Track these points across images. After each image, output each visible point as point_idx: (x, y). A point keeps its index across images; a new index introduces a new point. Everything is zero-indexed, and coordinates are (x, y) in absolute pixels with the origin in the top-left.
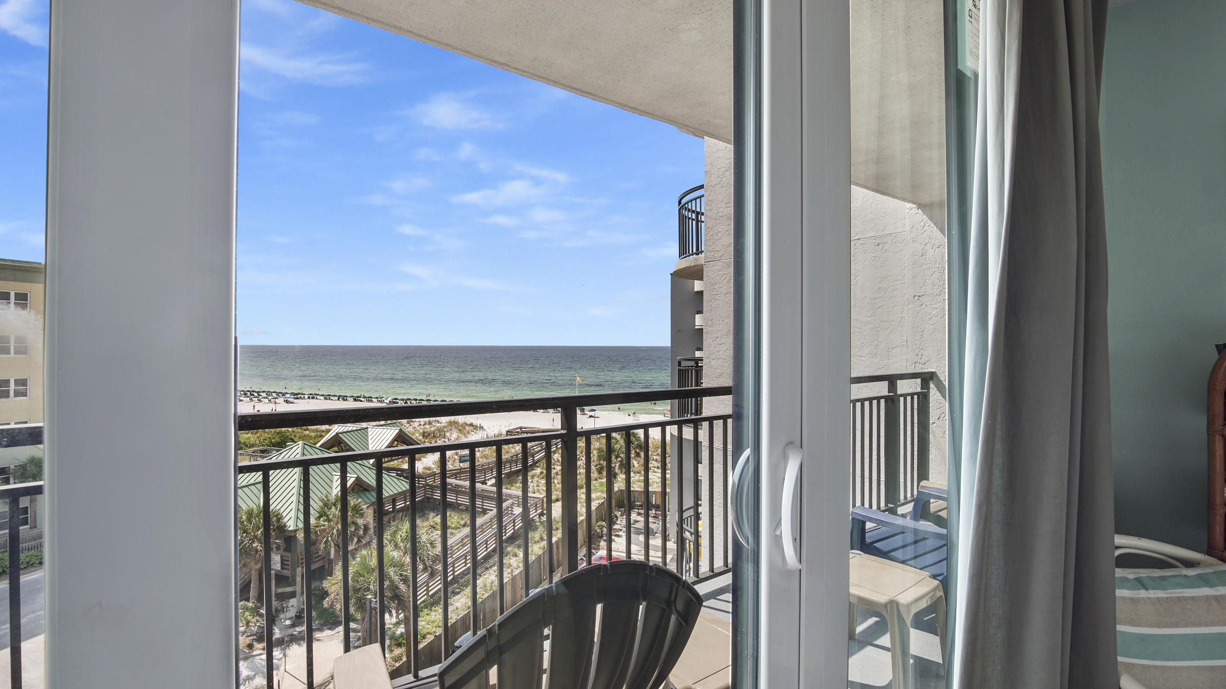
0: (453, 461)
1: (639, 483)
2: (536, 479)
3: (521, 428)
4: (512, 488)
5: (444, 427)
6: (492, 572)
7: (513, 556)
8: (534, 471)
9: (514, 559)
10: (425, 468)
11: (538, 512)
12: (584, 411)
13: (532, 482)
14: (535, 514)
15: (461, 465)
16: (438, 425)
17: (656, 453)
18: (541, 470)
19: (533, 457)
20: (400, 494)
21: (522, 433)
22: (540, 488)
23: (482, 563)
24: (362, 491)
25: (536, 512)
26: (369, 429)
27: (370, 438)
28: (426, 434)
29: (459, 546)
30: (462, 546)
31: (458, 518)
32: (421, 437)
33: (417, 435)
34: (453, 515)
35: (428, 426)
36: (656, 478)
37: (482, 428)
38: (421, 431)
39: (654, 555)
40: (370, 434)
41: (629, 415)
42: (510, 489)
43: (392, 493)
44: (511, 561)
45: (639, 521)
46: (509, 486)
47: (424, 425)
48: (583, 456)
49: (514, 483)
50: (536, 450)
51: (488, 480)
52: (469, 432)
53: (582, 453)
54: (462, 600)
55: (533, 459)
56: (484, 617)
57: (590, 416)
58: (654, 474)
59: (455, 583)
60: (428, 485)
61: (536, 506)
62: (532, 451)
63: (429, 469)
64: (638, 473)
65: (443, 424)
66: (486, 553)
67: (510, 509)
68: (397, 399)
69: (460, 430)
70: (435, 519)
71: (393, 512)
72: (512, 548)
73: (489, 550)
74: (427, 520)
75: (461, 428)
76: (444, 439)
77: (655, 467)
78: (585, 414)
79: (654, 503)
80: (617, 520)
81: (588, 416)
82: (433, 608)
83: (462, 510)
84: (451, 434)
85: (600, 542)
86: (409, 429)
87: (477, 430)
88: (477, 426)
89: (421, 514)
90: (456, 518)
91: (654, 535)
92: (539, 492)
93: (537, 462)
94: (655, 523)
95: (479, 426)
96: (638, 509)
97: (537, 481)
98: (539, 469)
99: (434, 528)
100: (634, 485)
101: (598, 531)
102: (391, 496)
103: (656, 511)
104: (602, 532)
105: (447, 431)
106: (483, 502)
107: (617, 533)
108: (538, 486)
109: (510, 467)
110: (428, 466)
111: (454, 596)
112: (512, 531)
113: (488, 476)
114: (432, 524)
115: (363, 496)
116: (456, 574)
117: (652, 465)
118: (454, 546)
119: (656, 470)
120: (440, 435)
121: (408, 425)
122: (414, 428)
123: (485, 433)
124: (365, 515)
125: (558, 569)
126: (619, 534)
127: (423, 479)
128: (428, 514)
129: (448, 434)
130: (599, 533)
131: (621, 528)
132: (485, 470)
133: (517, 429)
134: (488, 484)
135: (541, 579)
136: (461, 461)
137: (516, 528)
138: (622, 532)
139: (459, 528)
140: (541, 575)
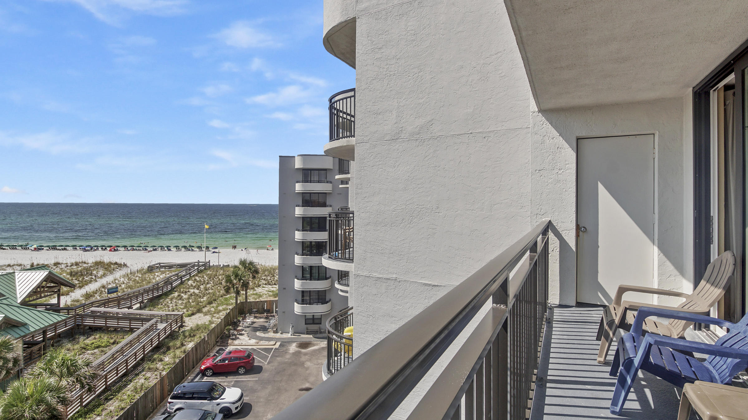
0: (100, 293)
1: (253, 296)
2: (174, 300)
3: (160, 264)
4: (155, 309)
5: (91, 266)
6: (141, 377)
7: (159, 361)
8: (173, 295)
9: (160, 363)
10: (73, 301)
11: (178, 325)
12: (208, 249)
13: (171, 303)
14: (176, 327)
15: (109, 295)
16: (85, 265)
17: (264, 274)
18: (179, 294)
19: (171, 284)
20: (51, 325)
21: (160, 267)
22: (178, 307)
23: (132, 371)
24: (9, 328)
25: (176, 325)
26: (16, 274)
27: (17, 281)
28: (73, 273)
29: (110, 360)
30: (112, 360)
31: (108, 338)
32: (69, 276)
33: (65, 275)
34: (102, 336)
35: (75, 267)
36: (264, 291)
37: (126, 265)
38: (69, 271)
39: (268, 344)
40: (17, 277)
41: (242, 250)
42: (152, 310)
43: (42, 326)
44: (158, 365)
45: (255, 322)
46: (152, 308)
47: (71, 266)
48: (211, 281)
49: (156, 305)
50: (174, 279)
51: (134, 305)
52: (114, 270)
53: (210, 279)
54: (114, 404)
55: (172, 286)
56: (137, 415)
57: (214, 252)
58: (263, 288)
59: (108, 391)
60: (78, 315)
61: (176, 321)
62: (170, 280)
63: (78, 301)
64: (252, 289)
65: (89, 265)
66: (135, 362)
67: (154, 326)
68: (43, 246)
69: (106, 268)
70: (85, 341)
71: (43, 341)
72: (158, 356)
73: (137, 360)
74: (77, 343)
75: (107, 267)
76: (91, 277)
77: (264, 284)
78: (210, 251)
79: (265, 309)
80: (240, 323)
81: (212, 252)
82: (88, 416)
83: (111, 332)
84: (98, 271)
85: (228, 341)
86: (56, 270)
87: (121, 267)
88: (121, 264)
89: (71, 339)
90: (106, 338)
91: (267, 331)
92: (177, 310)
93: (175, 288)
94: (267, 322)
95: (123, 264)
96: (255, 314)
97: (176, 302)
98: (176, 293)
99: (85, 349)
100: (250, 298)
101: (227, 333)
102: (41, 328)
103: (267, 314)
104: (229, 333)
105: (94, 270)
106: (130, 323)
107: (241, 333)
108: (176, 305)
109: (153, 294)
110: (76, 299)
111: (107, 402)
112: (158, 342)
113: (134, 302)
114: (82, 346)
115: (12, 333)
116: (108, 383)
117: (262, 283)
118: (106, 362)
119: (264, 286)
120: (87, 273)
121: (54, 267)
122: (61, 269)
123: (129, 269)
124: (15, 349)
125: (197, 365)
126: (242, 333)
127: (73, 310)
128: (79, 338)
129: (95, 272)
130: (227, 334)
131: (243, 329)
132: (131, 297)
133: (157, 264)
134: (133, 308)
135: (183, 375)
136: (109, 293)
137: (161, 340)
138: (244, 331)
139: (109, 346)
140: (183, 372)
